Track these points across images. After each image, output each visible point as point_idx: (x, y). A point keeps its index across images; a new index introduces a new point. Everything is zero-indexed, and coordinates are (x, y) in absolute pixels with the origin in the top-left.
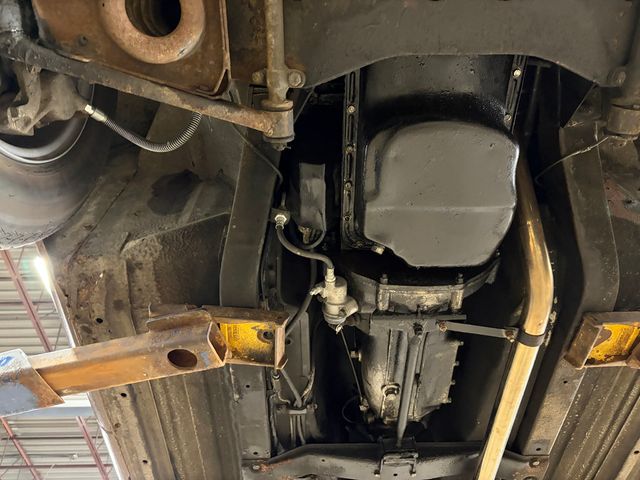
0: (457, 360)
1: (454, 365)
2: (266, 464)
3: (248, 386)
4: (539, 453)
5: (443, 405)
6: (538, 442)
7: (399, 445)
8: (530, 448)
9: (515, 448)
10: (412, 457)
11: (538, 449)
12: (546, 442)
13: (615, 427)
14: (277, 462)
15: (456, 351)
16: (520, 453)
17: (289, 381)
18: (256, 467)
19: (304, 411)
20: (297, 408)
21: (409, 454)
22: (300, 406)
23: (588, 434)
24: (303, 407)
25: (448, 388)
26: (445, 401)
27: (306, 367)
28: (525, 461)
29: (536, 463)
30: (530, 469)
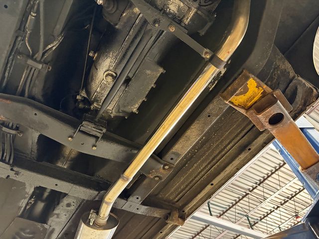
0: (155, 84)
1: (153, 85)
3: (6, 7)
4: (171, 161)
6: (174, 153)
7: (97, 120)
8: (168, 157)
9: (159, 154)
10: (102, 130)
11: (172, 159)
12: (178, 155)
13: (209, 167)
15: (159, 75)
16: (161, 159)
19: (40, 66)
20: (35, 60)
21: (101, 128)
22: (38, 59)
23: (195, 165)
24: (40, 62)
25: (141, 101)
26: (135, 110)
27: (59, 27)
28: (162, 164)
29: (167, 167)
30: (162, 170)
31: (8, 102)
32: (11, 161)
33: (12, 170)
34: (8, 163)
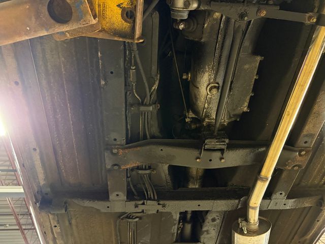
0: (257, 74)
1: (255, 77)
2: (122, 149)
3: (112, 73)
4: (306, 145)
5: (244, 113)
8: (301, 142)
9: (291, 142)
10: (224, 142)
15: (258, 64)
17: (142, 71)
18: (115, 151)
19: (151, 108)
20: (146, 105)
21: (223, 140)
22: (148, 103)
24: (150, 105)
26: (245, 109)
27: (154, 67)
28: (296, 151)
30: (299, 158)
31: (138, 148)
32: (156, 197)
33: (159, 204)
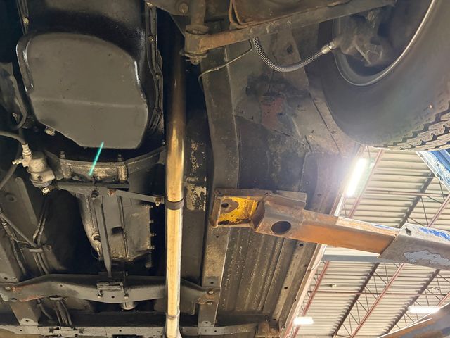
0: (151, 219)
1: (150, 222)
2: (16, 287)
5: (147, 250)
6: (210, 278)
8: (206, 282)
11: (212, 283)
12: (216, 278)
14: (23, 285)
15: (148, 212)
16: (200, 285)
18: (8, 288)
19: (40, 250)
20: (34, 248)
21: (117, 283)
24: (38, 248)
25: (149, 238)
28: (203, 290)
29: (210, 292)
30: (208, 296)
31: (33, 285)
32: (70, 323)
33: (75, 329)
34: (68, 326)
